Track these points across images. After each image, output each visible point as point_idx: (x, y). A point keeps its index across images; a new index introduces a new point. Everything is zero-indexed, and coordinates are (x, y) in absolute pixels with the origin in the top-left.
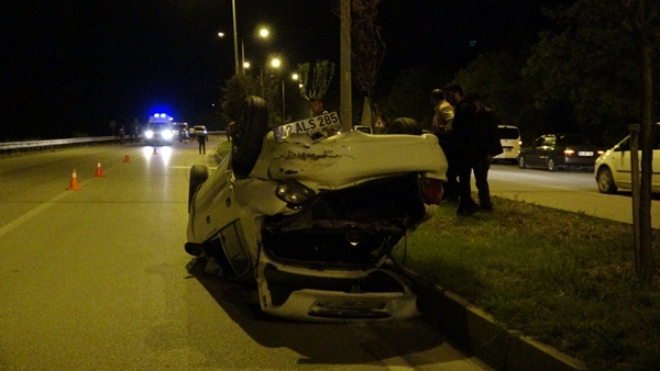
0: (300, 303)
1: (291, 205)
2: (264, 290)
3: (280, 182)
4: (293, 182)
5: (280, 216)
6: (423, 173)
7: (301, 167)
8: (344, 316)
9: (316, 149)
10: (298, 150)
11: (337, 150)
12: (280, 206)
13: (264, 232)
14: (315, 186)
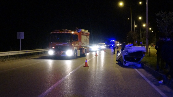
0: (127, 64)
1: (127, 54)
2: (124, 63)
3: (126, 52)
4: (127, 52)
5: (126, 55)
6: (143, 51)
7: (128, 50)
8: (132, 66)
9: (130, 48)
10: (128, 48)
11: (132, 48)
12: (126, 54)
13: (124, 57)
14: (130, 52)
